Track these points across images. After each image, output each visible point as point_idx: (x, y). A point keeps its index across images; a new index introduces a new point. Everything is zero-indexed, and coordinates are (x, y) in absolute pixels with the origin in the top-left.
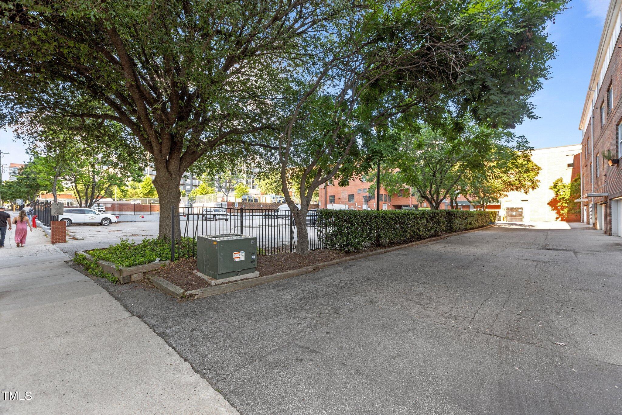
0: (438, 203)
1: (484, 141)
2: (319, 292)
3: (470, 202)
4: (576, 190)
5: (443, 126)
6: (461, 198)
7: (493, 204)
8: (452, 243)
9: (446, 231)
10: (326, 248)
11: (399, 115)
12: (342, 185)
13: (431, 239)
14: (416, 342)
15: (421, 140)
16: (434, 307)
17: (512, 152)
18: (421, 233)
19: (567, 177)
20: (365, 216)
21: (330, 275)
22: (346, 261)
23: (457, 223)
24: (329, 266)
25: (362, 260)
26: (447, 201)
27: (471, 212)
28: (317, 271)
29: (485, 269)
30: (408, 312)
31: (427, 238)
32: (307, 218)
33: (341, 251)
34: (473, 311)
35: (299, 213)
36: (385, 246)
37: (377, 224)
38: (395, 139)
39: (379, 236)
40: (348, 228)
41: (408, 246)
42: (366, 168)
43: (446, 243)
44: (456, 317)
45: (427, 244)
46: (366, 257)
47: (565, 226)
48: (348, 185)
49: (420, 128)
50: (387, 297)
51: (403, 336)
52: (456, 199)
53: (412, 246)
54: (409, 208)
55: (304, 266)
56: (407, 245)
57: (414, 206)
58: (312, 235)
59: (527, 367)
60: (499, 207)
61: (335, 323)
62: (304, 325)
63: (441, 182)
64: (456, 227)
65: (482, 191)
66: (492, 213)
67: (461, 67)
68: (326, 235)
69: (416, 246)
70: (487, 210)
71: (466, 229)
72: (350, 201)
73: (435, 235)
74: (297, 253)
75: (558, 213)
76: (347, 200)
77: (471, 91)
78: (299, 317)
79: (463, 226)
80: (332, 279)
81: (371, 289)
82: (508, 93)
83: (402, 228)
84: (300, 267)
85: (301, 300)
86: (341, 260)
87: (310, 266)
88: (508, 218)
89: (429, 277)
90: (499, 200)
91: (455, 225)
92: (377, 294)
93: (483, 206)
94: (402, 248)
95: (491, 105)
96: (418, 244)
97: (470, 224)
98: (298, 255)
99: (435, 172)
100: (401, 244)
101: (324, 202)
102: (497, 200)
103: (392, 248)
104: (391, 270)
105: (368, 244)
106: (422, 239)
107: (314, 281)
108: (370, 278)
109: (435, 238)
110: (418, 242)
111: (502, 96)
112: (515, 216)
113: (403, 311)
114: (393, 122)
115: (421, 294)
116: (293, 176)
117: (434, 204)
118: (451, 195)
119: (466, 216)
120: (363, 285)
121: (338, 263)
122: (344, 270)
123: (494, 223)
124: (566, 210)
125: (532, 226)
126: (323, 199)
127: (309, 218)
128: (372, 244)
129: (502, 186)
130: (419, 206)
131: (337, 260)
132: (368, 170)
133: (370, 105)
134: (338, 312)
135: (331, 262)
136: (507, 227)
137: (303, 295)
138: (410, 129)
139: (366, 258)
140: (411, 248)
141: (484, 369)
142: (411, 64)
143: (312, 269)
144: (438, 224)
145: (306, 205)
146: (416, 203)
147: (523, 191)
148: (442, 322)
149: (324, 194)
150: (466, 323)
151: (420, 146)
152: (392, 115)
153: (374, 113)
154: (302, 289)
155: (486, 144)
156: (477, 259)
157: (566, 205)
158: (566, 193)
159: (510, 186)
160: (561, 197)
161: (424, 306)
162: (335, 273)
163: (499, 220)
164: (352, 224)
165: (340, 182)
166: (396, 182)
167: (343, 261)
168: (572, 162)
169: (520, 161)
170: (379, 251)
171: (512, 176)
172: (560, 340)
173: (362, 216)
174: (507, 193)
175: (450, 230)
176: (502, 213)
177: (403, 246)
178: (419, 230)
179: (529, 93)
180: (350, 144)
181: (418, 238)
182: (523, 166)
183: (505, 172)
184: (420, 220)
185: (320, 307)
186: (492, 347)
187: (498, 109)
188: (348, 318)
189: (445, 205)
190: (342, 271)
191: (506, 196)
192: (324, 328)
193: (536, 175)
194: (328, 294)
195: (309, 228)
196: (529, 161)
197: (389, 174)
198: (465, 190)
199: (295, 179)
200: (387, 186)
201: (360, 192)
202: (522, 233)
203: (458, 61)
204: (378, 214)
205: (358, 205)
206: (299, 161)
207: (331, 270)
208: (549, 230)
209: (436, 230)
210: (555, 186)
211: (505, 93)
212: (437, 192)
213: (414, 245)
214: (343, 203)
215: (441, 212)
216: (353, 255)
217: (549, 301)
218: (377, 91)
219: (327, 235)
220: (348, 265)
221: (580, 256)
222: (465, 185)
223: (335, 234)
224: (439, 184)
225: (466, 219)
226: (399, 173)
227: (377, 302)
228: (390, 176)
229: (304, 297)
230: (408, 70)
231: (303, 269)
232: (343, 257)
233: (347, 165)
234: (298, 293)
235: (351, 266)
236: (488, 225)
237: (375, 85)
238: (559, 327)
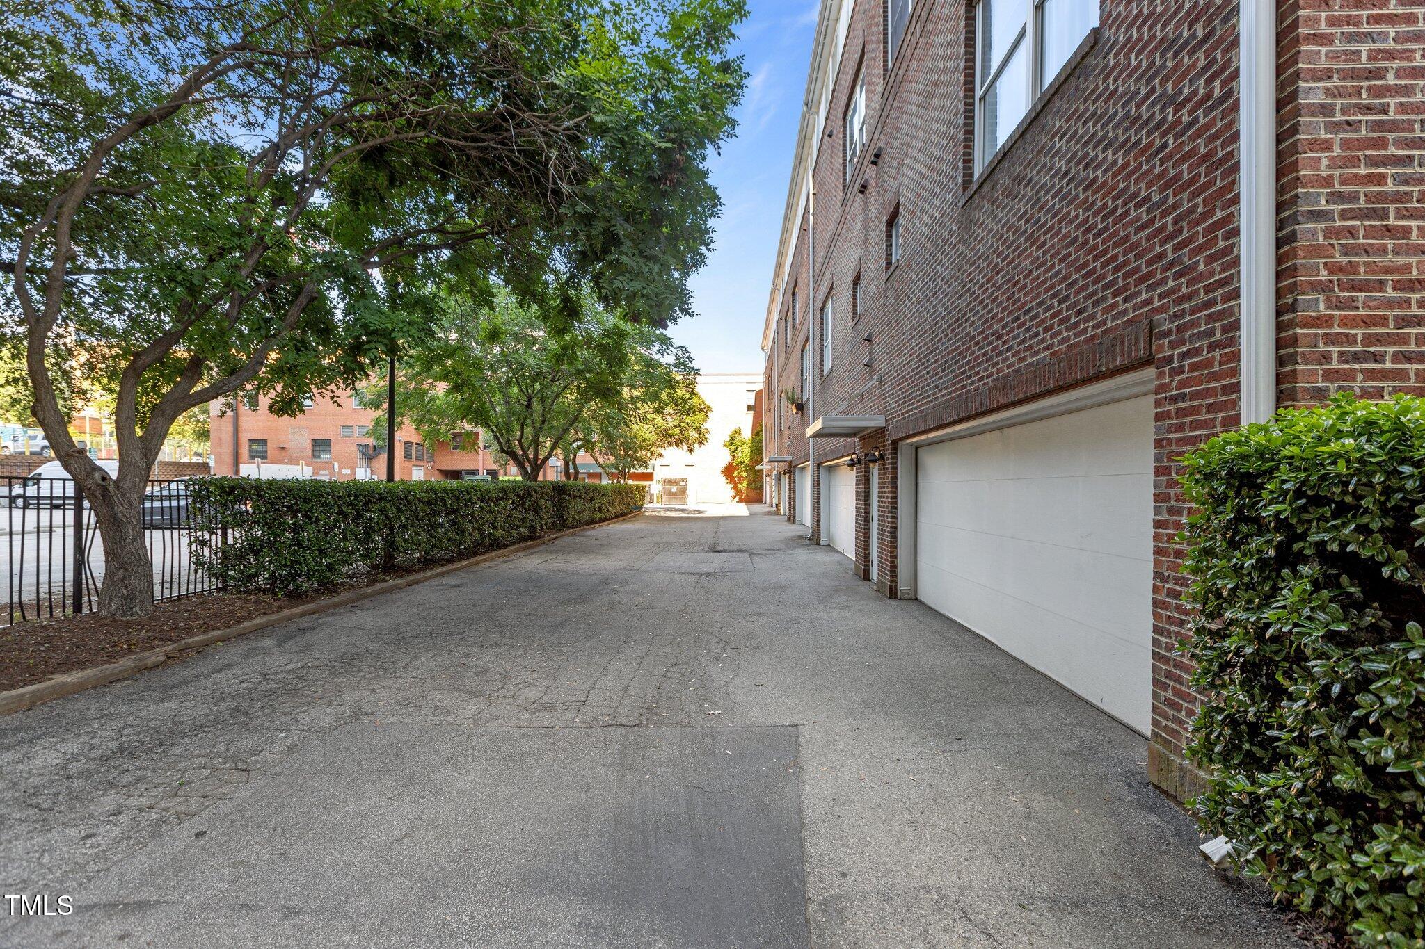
0: (538, 466)
1: (618, 346)
2: (181, 723)
3: (601, 466)
4: (757, 451)
5: (541, 300)
6: (583, 457)
7: (640, 470)
8: (562, 551)
9: (554, 527)
10: (225, 589)
11: (446, 253)
12: (280, 410)
13: (521, 545)
14: (461, 784)
15: (497, 322)
16: (511, 693)
17: (668, 374)
18: (499, 533)
19: (746, 424)
20: (350, 496)
21: (229, 666)
22: (290, 618)
23: (575, 507)
24: (228, 640)
25: (341, 610)
26: (556, 462)
27: (601, 486)
28: (183, 662)
29: (617, 598)
30: (450, 719)
31: (512, 544)
32: (148, 504)
33: (274, 593)
34: (586, 687)
35: (111, 487)
36: (408, 571)
37: (387, 516)
38: (429, 308)
39: (391, 546)
40: (297, 529)
41: (466, 566)
42: (351, 372)
43: (552, 552)
44: (553, 707)
45: (512, 557)
46: (353, 601)
47: (742, 510)
48: (302, 411)
49: (493, 296)
50: (401, 694)
51: (429, 779)
52: (574, 459)
53: (476, 564)
54: (477, 477)
55: (131, 652)
56: (466, 562)
57: (490, 472)
58: (168, 555)
59: (664, 770)
60: (649, 477)
61: (230, 799)
62: (107, 835)
63: (543, 422)
64: (574, 518)
65: (622, 445)
66: (637, 487)
67: (570, 182)
68: (223, 552)
69: (487, 564)
70: (630, 482)
71: (593, 522)
72: (319, 457)
73: (531, 538)
74: (104, 613)
75: (735, 488)
76: (310, 453)
77: (588, 237)
78: (91, 816)
79: (586, 516)
80: (235, 676)
81: (359, 683)
82: (650, 258)
83: (454, 523)
84: (113, 657)
85: (103, 759)
86: (273, 617)
87: (153, 648)
88: (665, 498)
89: (506, 629)
90: (650, 463)
91: (571, 514)
92: (374, 691)
93: (622, 474)
94: (453, 570)
95: (622, 274)
96: (490, 560)
97: (600, 510)
98: (108, 621)
99: (529, 400)
100: (450, 561)
101: (228, 457)
102: (645, 462)
103: (428, 574)
104: (419, 625)
105: (362, 567)
106: (500, 547)
107: (166, 693)
108: (357, 654)
109: (528, 543)
110: (493, 554)
111: (641, 261)
112: (675, 494)
113: (437, 720)
114: (428, 266)
115: (485, 671)
116: (91, 367)
117: (529, 469)
118: (566, 451)
119: (593, 493)
120: (336, 677)
121: (261, 628)
122: (279, 645)
123: (641, 507)
124: (745, 483)
125: (700, 512)
126: (227, 449)
127: (157, 504)
128: (373, 567)
129: (655, 437)
130: (502, 472)
131: (258, 621)
132: (354, 375)
133: (362, 208)
134: (244, 767)
135: (238, 629)
136: (662, 514)
137: (116, 744)
138: (470, 292)
139: (352, 605)
140: (474, 568)
141: (592, 798)
142: (466, 139)
143: (163, 658)
144: (537, 513)
145: (142, 465)
146: (493, 467)
147: (686, 447)
148: (523, 724)
149: (231, 434)
150: (570, 714)
151: (494, 335)
152: (425, 248)
153: (378, 234)
154: (115, 725)
155: (620, 351)
156: (604, 581)
157: (744, 474)
158: (745, 454)
159: (666, 438)
160: (738, 461)
161: (489, 698)
162: (247, 657)
163: (651, 502)
164: (310, 518)
165: (275, 402)
166: (442, 414)
167: (278, 622)
168: (752, 403)
169: (680, 393)
170: (391, 583)
171: (670, 419)
172: (715, 705)
173: (339, 497)
174: (662, 451)
175: (561, 523)
176: (655, 487)
177: (456, 565)
178: (495, 528)
179: (686, 270)
180: (303, 299)
181: (491, 545)
182: (685, 402)
183: (659, 411)
184: (496, 504)
185: (181, 766)
186: (611, 748)
187: (633, 284)
188: (276, 775)
189: (553, 471)
190: (274, 650)
191: (661, 455)
192: (187, 824)
193: (705, 420)
194: (217, 722)
195: (157, 534)
196: (693, 393)
197: (422, 394)
198: (590, 442)
199: (105, 381)
200: (421, 421)
201: (347, 432)
202: (685, 525)
203: (565, 167)
204: (390, 491)
205: (341, 468)
206: (118, 323)
207: (234, 652)
208: (722, 517)
209: (531, 526)
210: (731, 442)
211: (646, 257)
212: (536, 443)
213: (482, 561)
214: (293, 461)
215: (543, 487)
216: (313, 600)
217: (708, 642)
218: (382, 179)
219: (227, 554)
220: (293, 629)
221: (756, 559)
222: (588, 430)
223: (254, 548)
224: (538, 425)
225: (592, 499)
226: (448, 393)
227: (372, 713)
228: (427, 399)
229: (121, 750)
230: (459, 150)
231: (127, 662)
232: (280, 608)
233: (292, 356)
234: (95, 741)
235: (304, 630)
236: (631, 512)
237: (375, 157)
238: (716, 685)
